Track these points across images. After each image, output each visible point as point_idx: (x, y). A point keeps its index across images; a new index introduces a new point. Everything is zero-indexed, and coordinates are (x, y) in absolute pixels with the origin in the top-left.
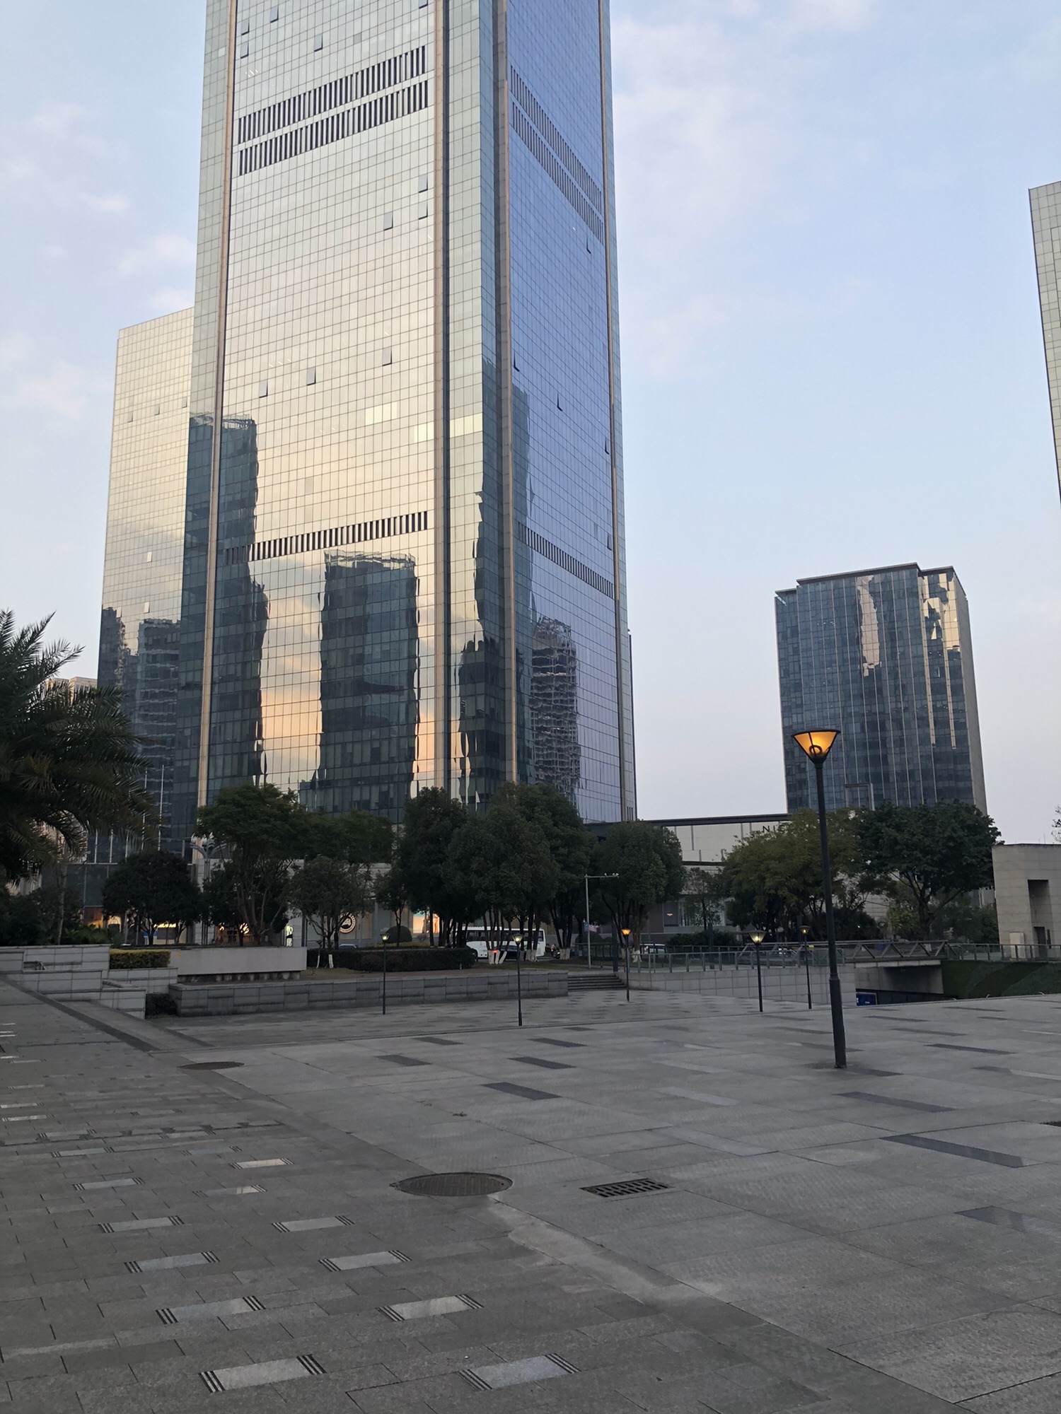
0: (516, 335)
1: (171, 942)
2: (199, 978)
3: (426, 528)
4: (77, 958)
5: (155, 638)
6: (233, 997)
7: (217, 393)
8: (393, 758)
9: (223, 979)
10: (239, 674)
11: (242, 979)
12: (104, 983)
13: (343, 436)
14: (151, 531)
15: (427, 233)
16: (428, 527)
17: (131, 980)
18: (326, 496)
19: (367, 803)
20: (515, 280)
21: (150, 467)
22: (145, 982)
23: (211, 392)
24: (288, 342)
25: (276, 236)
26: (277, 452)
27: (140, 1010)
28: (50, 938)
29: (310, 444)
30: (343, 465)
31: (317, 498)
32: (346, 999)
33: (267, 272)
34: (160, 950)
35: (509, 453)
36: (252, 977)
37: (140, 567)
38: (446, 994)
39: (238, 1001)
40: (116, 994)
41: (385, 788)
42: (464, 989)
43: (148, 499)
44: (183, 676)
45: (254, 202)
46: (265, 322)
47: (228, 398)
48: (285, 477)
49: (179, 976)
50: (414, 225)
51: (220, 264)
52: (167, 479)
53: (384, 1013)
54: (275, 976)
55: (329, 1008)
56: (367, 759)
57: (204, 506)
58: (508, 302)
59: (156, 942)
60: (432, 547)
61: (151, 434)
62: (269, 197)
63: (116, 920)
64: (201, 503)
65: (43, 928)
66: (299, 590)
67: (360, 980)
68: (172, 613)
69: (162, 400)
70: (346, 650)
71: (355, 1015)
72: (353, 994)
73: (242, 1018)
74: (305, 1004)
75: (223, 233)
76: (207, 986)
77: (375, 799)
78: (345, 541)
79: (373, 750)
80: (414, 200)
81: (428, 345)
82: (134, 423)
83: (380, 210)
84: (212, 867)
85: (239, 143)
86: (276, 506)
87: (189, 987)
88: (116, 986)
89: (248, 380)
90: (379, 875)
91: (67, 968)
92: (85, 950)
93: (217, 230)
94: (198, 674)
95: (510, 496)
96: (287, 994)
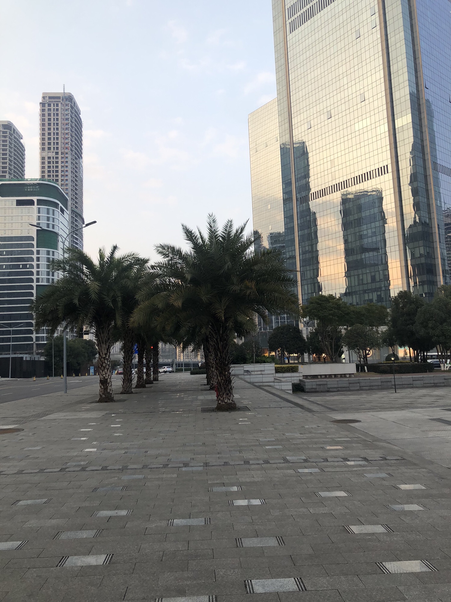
0: (425, 72)
1: (296, 362)
2: (311, 377)
3: (388, 172)
4: (262, 369)
5: (275, 240)
6: (326, 384)
7: (290, 131)
8: (381, 279)
9: (321, 377)
10: (310, 250)
11: (329, 377)
12: (275, 379)
13: (346, 138)
14: (269, 196)
15: (377, 35)
16: (389, 172)
17: (284, 377)
18: (340, 167)
19: (371, 301)
20: (422, 45)
21: (266, 169)
22: (290, 378)
23: (288, 131)
24: (318, 102)
25: (308, 56)
26: (318, 151)
27: (290, 390)
28: (251, 361)
29: (331, 145)
30: (347, 151)
31: (337, 168)
32: (376, 386)
33: (306, 73)
34: (293, 365)
35: (426, 130)
36: (333, 376)
37: (266, 211)
38: (424, 384)
39: (329, 386)
40: (280, 383)
41: (379, 293)
42: (432, 382)
43: (266, 183)
44: (287, 254)
45: (297, 44)
46: (307, 96)
47: (295, 132)
48: (322, 162)
49: (303, 376)
50: (370, 32)
51: (285, 75)
52: (273, 173)
53: (396, 392)
54: (343, 376)
55: (369, 390)
56: (370, 281)
57: (289, 181)
58: (420, 57)
59: (291, 362)
60: (392, 181)
61: (265, 156)
62: (303, 39)
63: (273, 353)
64: (288, 180)
65: (248, 357)
66: (332, 210)
67: (382, 378)
68: (281, 229)
69: (268, 140)
70: (355, 233)
71: (383, 393)
72: (380, 383)
73: (332, 394)
74: (358, 388)
75: (286, 61)
76: (315, 380)
77: (375, 298)
78: (351, 185)
79: (372, 276)
80: (369, 20)
81: (381, 88)
82: (258, 152)
83: (353, 30)
84: (309, 331)
85: (289, 19)
86: (319, 175)
87: (308, 380)
88: (279, 380)
89: (302, 122)
90: (382, 332)
91: (259, 373)
92: (265, 365)
93: (283, 61)
94: (293, 252)
95: (428, 150)
96: (350, 383)
